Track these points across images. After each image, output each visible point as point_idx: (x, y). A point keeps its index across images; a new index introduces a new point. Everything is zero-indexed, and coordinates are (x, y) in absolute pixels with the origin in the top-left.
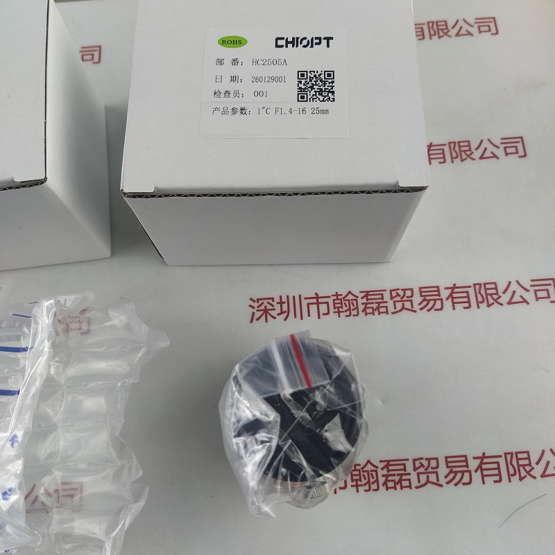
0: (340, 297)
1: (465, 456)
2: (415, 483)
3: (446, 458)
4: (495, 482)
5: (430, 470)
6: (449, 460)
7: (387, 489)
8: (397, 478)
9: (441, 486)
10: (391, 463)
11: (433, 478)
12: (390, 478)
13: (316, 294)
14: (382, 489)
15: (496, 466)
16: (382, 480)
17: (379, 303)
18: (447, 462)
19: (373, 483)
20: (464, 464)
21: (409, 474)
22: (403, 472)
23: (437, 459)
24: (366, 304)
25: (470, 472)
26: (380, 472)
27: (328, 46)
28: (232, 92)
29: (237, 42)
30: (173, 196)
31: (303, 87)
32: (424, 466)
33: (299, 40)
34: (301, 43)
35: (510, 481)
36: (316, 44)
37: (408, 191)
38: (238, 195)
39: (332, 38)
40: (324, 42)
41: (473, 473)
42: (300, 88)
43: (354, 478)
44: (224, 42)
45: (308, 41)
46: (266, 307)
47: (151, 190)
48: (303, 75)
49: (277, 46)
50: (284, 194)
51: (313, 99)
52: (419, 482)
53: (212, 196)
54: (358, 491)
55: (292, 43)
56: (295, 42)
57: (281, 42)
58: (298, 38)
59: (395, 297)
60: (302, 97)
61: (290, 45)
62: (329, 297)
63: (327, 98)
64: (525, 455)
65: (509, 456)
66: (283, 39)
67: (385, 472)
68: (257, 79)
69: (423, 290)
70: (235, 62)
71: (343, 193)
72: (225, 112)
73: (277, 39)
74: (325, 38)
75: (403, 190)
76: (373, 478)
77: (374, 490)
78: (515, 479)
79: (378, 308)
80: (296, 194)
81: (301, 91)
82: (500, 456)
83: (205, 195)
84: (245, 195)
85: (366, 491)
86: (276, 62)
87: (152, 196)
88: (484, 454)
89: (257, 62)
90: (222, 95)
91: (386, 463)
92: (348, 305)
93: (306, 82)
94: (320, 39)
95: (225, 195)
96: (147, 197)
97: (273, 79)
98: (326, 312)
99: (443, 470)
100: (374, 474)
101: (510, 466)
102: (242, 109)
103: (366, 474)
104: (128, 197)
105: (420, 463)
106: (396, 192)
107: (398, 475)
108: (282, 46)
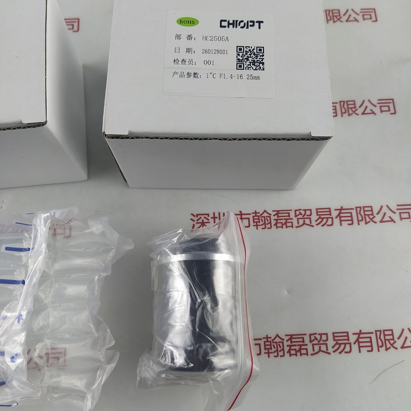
0: (258, 215)
1: (347, 333)
2: (310, 351)
3: (334, 333)
4: (368, 351)
5: (321, 342)
6: (335, 335)
7: (291, 355)
8: (297, 348)
9: (329, 354)
10: (294, 337)
11: (323, 348)
12: (292, 348)
13: (240, 212)
14: (287, 355)
15: (369, 340)
16: (286, 349)
17: (287, 219)
18: (334, 337)
19: (280, 351)
20: (346, 338)
21: (307, 345)
22: (302, 343)
23: (327, 334)
24: (277, 220)
25: (350, 344)
26: (286, 343)
27: (260, 28)
28: (187, 61)
29: (191, 22)
30: (142, 138)
31: (241, 59)
32: (317, 339)
33: (238, 22)
34: (239, 25)
35: (379, 351)
36: (251, 26)
37: (317, 140)
38: (191, 139)
39: (262, 22)
40: (257, 25)
41: (352, 345)
42: (239, 59)
43: (267, 347)
44: (181, 22)
45: (245, 24)
46: (203, 220)
47: (126, 133)
48: (240, 49)
49: (221, 26)
50: (225, 139)
51: (248, 68)
52: (314, 351)
53: (172, 139)
54: (269, 357)
55: (233, 24)
56: (235, 24)
57: (224, 24)
58: (237, 21)
59: (299, 215)
60: (240, 65)
61: (231, 26)
62: (250, 214)
63: (258, 67)
64: (390, 333)
65: (378, 333)
66: (226, 21)
67: (289, 343)
68: (206, 51)
69: (319, 210)
70: (189, 37)
71: (269, 140)
72: (182, 76)
73: (221, 21)
74: (257, 22)
75: (314, 139)
76: (280, 347)
77: (281, 356)
78: (383, 349)
79: (286, 223)
80: (235, 139)
81: (239, 62)
82: (372, 333)
83: (166, 138)
84: (196, 139)
85: (275, 356)
86: (221, 39)
87: (127, 137)
88: (361, 331)
89: (206, 38)
90: (180, 63)
91: (290, 337)
92: (263, 220)
93: (243, 54)
94: (253, 22)
95: (181, 139)
96: (123, 138)
97: (218, 51)
98: (248, 225)
99: (331, 342)
100: (281, 344)
101: (379, 340)
102: (194, 74)
103: (275, 344)
104: (108, 138)
105: (315, 337)
106: (308, 140)
107: (298, 345)
108: (225, 27)
